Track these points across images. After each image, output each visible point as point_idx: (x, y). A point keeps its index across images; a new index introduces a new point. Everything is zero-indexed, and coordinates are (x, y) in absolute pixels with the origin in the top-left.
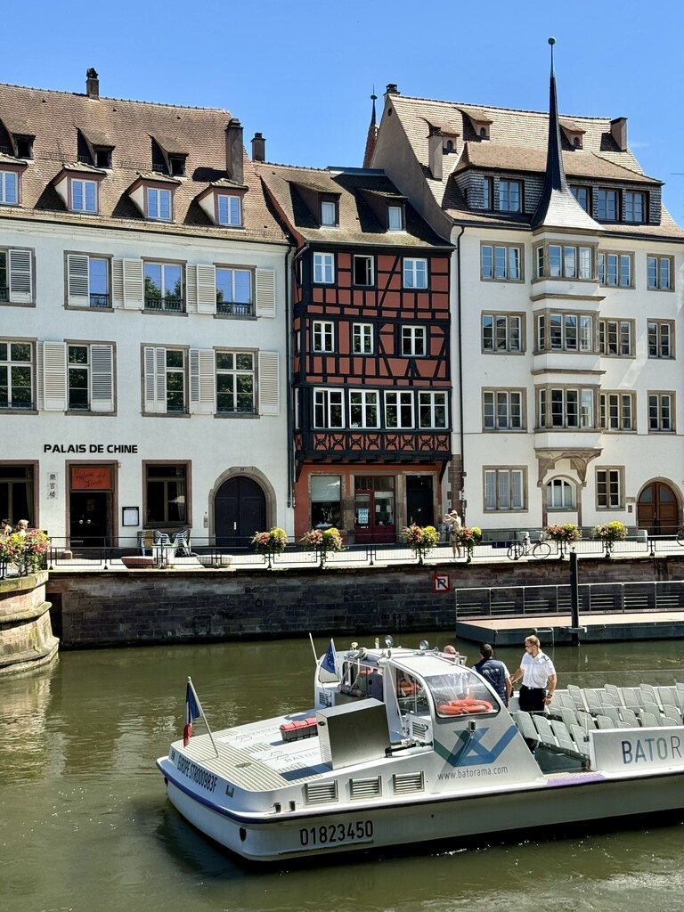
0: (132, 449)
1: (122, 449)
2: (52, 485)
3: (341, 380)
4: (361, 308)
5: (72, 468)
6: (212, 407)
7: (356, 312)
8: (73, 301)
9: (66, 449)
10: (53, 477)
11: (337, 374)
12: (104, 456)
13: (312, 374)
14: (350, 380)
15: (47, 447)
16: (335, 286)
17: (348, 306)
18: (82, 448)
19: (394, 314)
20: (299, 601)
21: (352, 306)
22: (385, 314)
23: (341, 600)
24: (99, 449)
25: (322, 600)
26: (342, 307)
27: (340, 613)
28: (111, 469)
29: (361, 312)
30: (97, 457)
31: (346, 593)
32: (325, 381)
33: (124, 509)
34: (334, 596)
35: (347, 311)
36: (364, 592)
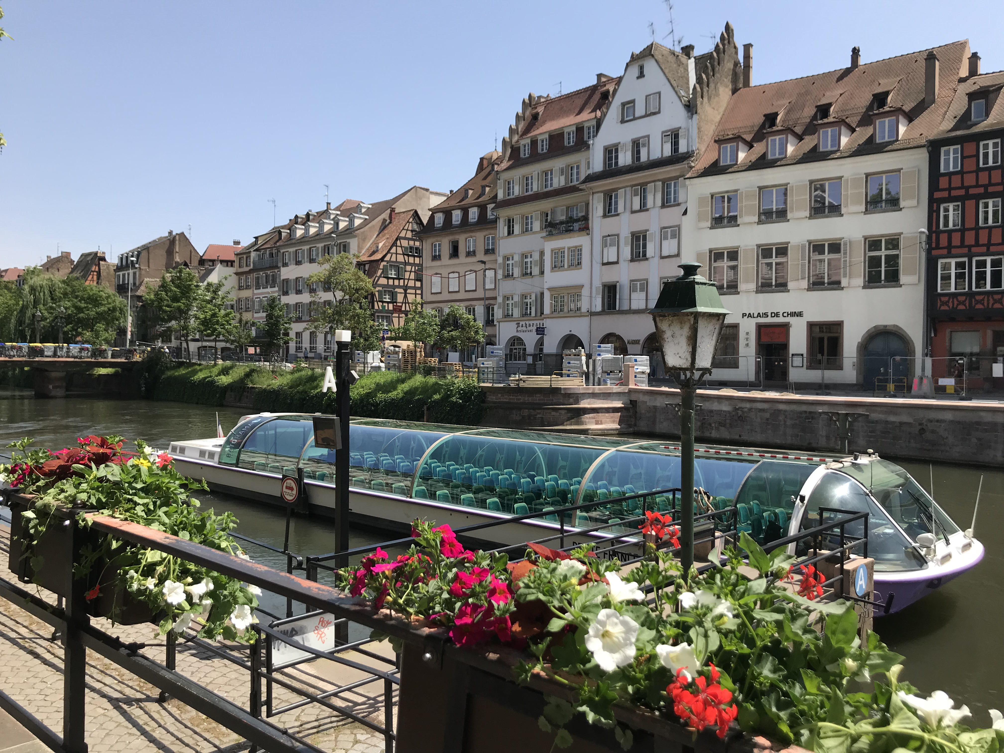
0: (800, 314)
1: (793, 314)
2: (747, 339)
3: (965, 250)
4: (986, 187)
5: (760, 328)
6: (860, 281)
7: (981, 190)
9: (755, 315)
10: (748, 333)
11: (962, 245)
12: (781, 320)
14: (974, 250)
15: (744, 315)
16: (961, 173)
17: (972, 187)
18: (766, 315)
21: (977, 186)
24: (776, 315)
26: (967, 188)
28: (786, 327)
29: (986, 189)
30: (776, 320)
32: (949, 252)
33: (793, 355)
35: (972, 191)
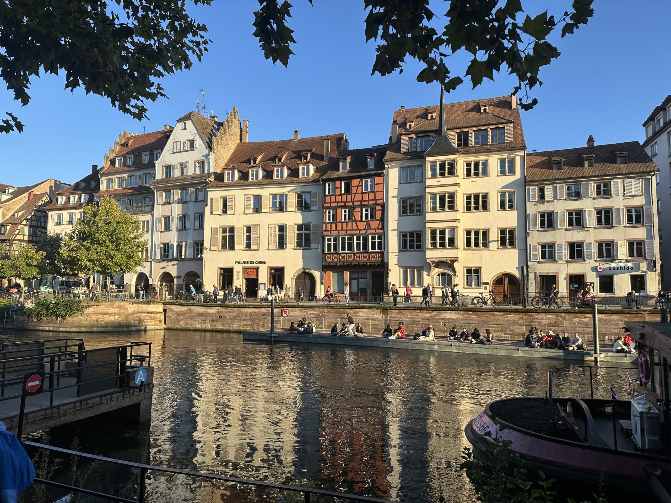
0: (264, 262)
1: (260, 262)
2: (238, 275)
4: (345, 202)
5: (244, 269)
6: (295, 246)
7: (343, 204)
8: (247, 212)
9: (242, 263)
10: (238, 272)
11: (336, 230)
12: (255, 265)
13: (326, 231)
14: (341, 232)
15: (236, 262)
16: (334, 195)
17: (340, 202)
18: (247, 262)
19: (359, 203)
20: (234, 317)
21: (342, 202)
22: (355, 204)
23: (248, 318)
24: (252, 262)
25: (243, 317)
26: (338, 203)
27: (248, 323)
28: (257, 270)
29: (345, 204)
30: (252, 265)
31: (250, 315)
32: (331, 233)
33: (260, 284)
34: (246, 316)
35: (340, 204)
36: (257, 315)
